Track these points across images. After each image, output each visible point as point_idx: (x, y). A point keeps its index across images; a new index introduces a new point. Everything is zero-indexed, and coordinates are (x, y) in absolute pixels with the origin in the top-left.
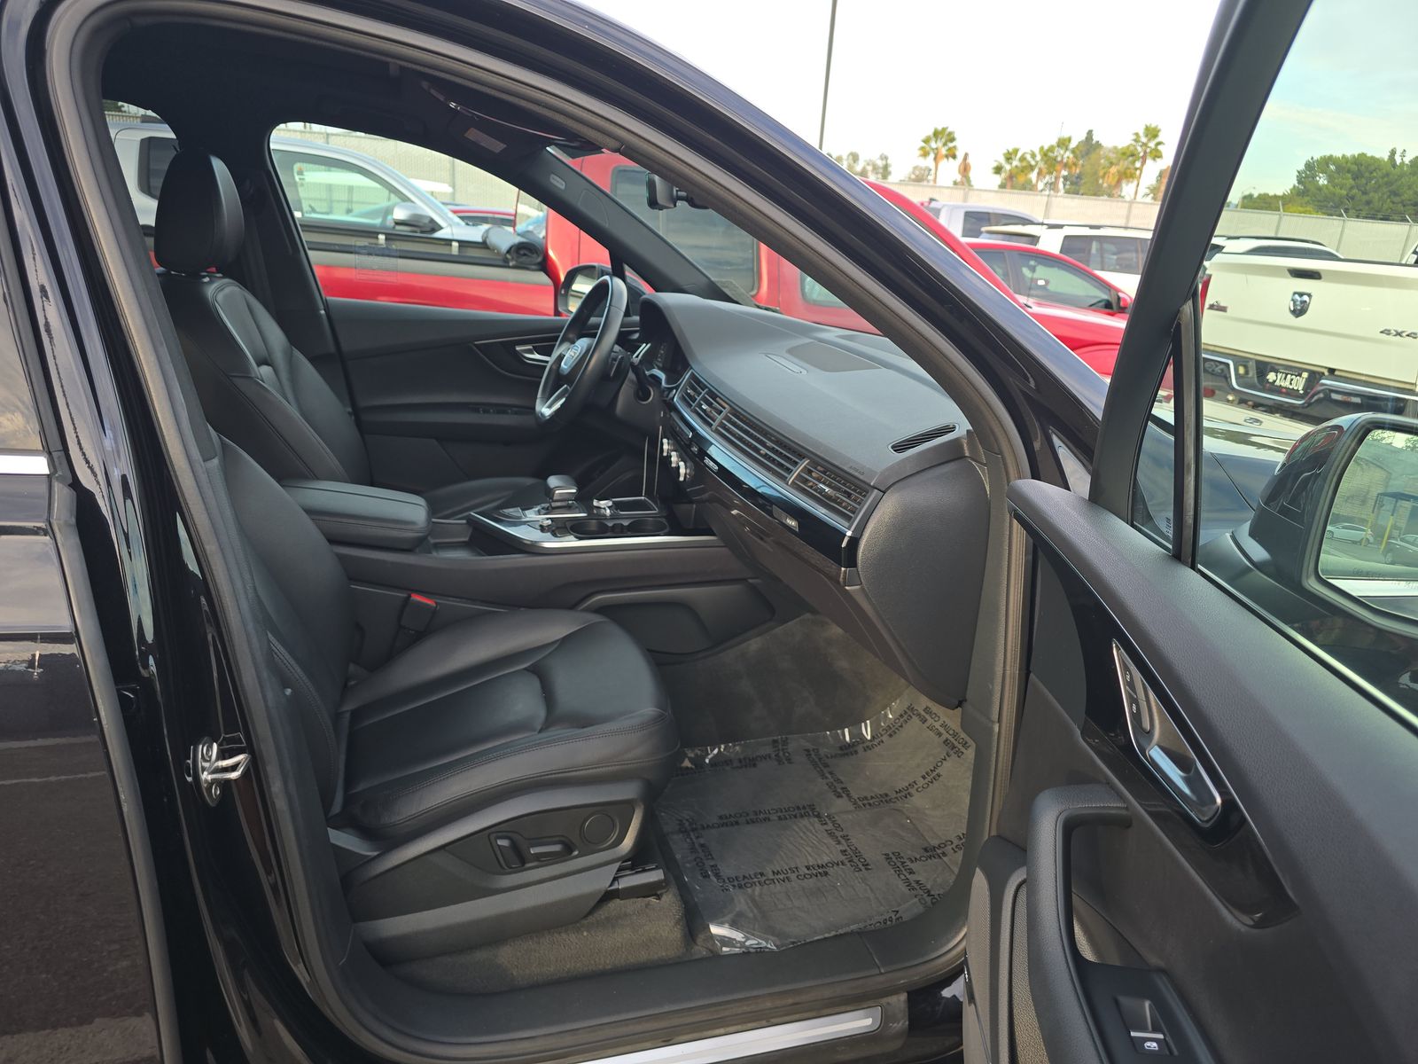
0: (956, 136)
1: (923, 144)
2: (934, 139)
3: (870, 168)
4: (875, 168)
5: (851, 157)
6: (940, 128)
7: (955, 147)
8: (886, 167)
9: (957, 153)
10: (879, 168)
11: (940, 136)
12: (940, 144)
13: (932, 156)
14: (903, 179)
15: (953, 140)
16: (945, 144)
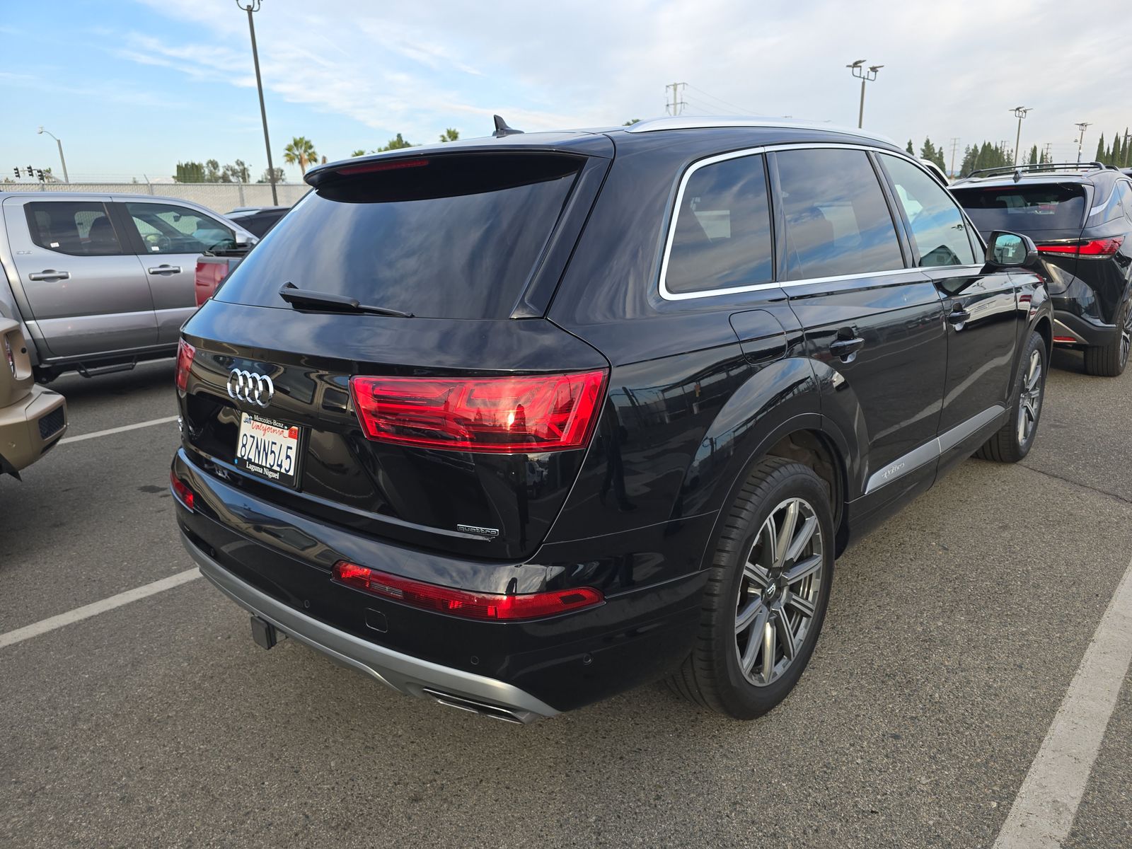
0: (313, 143)
1: (287, 152)
2: (295, 148)
3: (230, 173)
4: (234, 173)
5: (210, 165)
6: (298, 138)
7: (314, 153)
8: (244, 171)
9: (317, 157)
10: (238, 172)
11: (300, 145)
12: (302, 151)
13: (297, 161)
14: (260, 179)
15: (311, 147)
16: (305, 151)
